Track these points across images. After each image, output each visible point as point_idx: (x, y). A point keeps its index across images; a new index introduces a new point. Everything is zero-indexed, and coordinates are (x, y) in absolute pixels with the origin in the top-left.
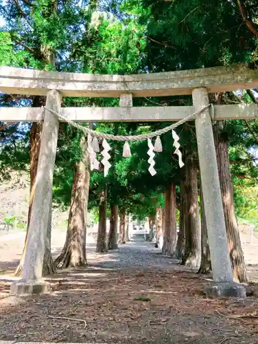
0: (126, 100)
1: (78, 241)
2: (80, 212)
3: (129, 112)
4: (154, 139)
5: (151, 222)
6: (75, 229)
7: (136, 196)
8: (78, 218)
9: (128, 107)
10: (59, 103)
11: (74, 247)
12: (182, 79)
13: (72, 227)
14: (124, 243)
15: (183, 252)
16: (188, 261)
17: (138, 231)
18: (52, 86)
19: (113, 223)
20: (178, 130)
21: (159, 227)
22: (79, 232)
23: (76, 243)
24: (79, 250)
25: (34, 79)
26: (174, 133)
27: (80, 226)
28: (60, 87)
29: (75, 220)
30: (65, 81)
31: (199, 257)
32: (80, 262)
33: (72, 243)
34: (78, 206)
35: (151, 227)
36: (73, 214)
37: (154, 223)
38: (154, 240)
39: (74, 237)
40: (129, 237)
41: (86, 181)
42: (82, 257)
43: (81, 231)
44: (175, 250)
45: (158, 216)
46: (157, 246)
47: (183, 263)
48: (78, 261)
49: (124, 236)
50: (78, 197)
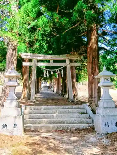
0: (51, 61)
3: (52, 64)
4: (58, 70)
5: (51, 82)
9: (52, 63)
10: (36, 61)
12: (64, 57)
15: (63, 94)
18: (34, 58)
20: (63, 68)
25: (30, 56)
26: (62, 69)
28: (37, 58)
30: (38, 57)
31: (68, 95)
38: (52, 89)
40: (42, 88)
44: (60, 93)
46: (53, 91)
47: (63, 97)
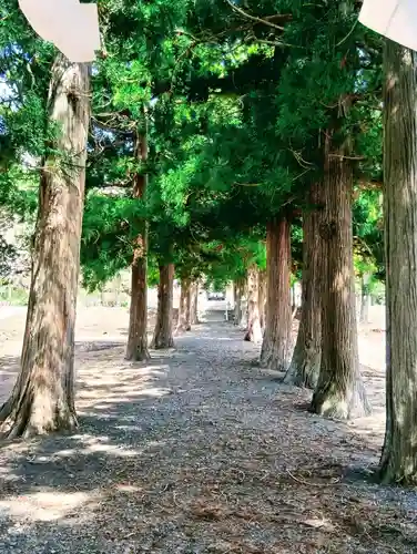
1: (52, 366)
2: (56, 291)
5: (238, 291)
6: (42, 336)
7: (210, 245)
8: (50, 309)
11: (42, 382)
13: (35, 330)
14: (189, 329)
16: (326, 406)
17: (214, 304)
19: (164, 297)
21: (252, 302)
22: (55, 343)
23: (45, 373)
24: (53, 391)
27: (55, 328)
29: (43, 314)
32: (57, 419)
33: (36, 371)
34: (50, 277)
35: (237, 297)
36: (40, 296)
37: (242, 293)
39: (42, 355)
40: (199, 315)
41: (70, 210)
42: (63, 406)
43: (60, 343)
45: (250, 282)
46: (248, 339)
47: (315, 407)
48: (50, 418)
49: (188, 315)
50: (50, 255)
